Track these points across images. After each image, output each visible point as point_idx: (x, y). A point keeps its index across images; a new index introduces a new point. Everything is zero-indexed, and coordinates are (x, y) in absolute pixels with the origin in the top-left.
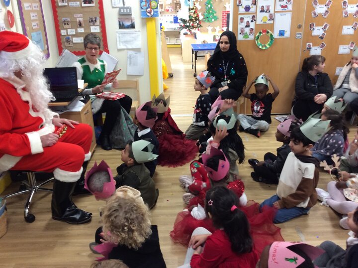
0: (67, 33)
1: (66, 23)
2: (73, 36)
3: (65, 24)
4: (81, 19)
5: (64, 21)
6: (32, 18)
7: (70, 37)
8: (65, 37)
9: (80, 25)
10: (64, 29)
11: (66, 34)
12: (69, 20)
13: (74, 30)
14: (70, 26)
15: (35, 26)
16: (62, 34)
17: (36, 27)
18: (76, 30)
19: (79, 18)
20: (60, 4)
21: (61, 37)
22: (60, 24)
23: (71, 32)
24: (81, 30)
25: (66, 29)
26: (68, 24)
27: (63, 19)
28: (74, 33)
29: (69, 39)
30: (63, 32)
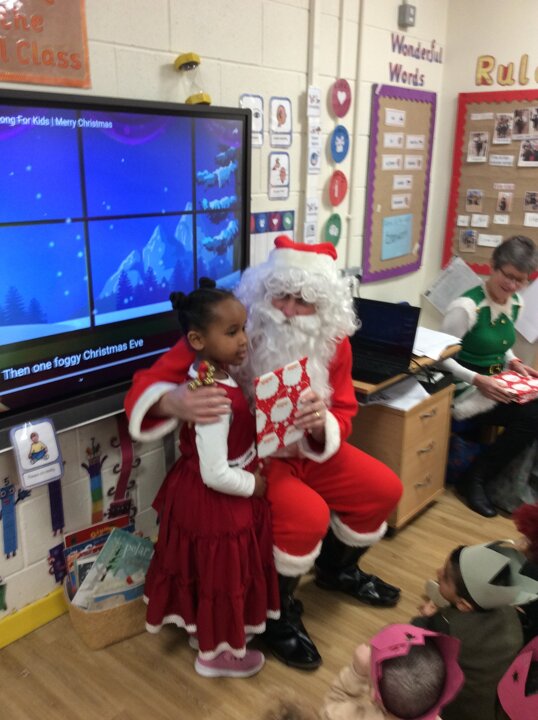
0: (470, 223)
1: (473, 200)
2: (482, 230)
3: (471, 202)
4: (508, 195)
5: (471, 196)
6: (396, 186)
7: (475, 231)
8: (464, 231)
9: (503, 207)
10: (465, 213)
11: (466, 224)
12: (482, 194)
13: (486, 217)
14: (479, 208)
15: (400, 202)
16: (460, 224)
17: (403, 205)
18: (492, 218)
19: (504, 191)
20: (471, 159)
21: (455, 230)
22: (460, 202)
23: (480, 220)
24: (502, 219)
25: (470, 214)
26: (476, 203)
27: (470, 191)
28: (485, 224)
29: (470, 235)
30: (462, 220)
